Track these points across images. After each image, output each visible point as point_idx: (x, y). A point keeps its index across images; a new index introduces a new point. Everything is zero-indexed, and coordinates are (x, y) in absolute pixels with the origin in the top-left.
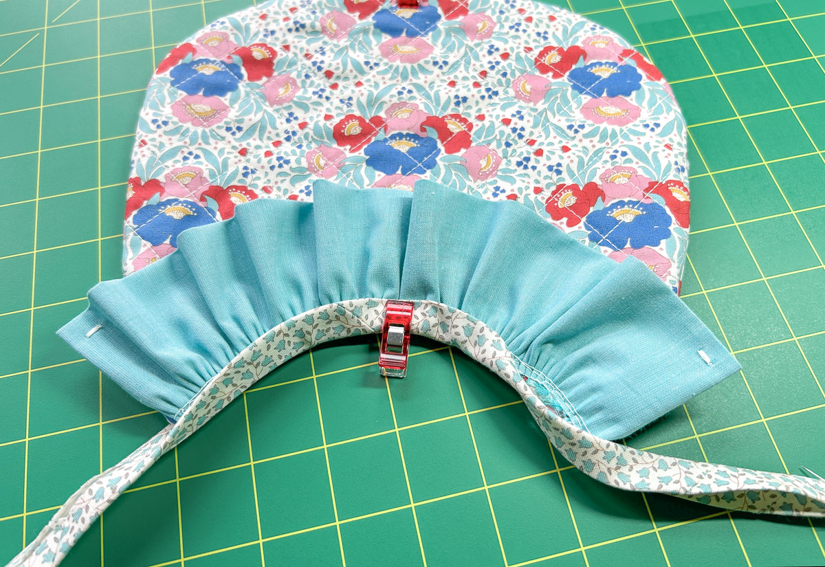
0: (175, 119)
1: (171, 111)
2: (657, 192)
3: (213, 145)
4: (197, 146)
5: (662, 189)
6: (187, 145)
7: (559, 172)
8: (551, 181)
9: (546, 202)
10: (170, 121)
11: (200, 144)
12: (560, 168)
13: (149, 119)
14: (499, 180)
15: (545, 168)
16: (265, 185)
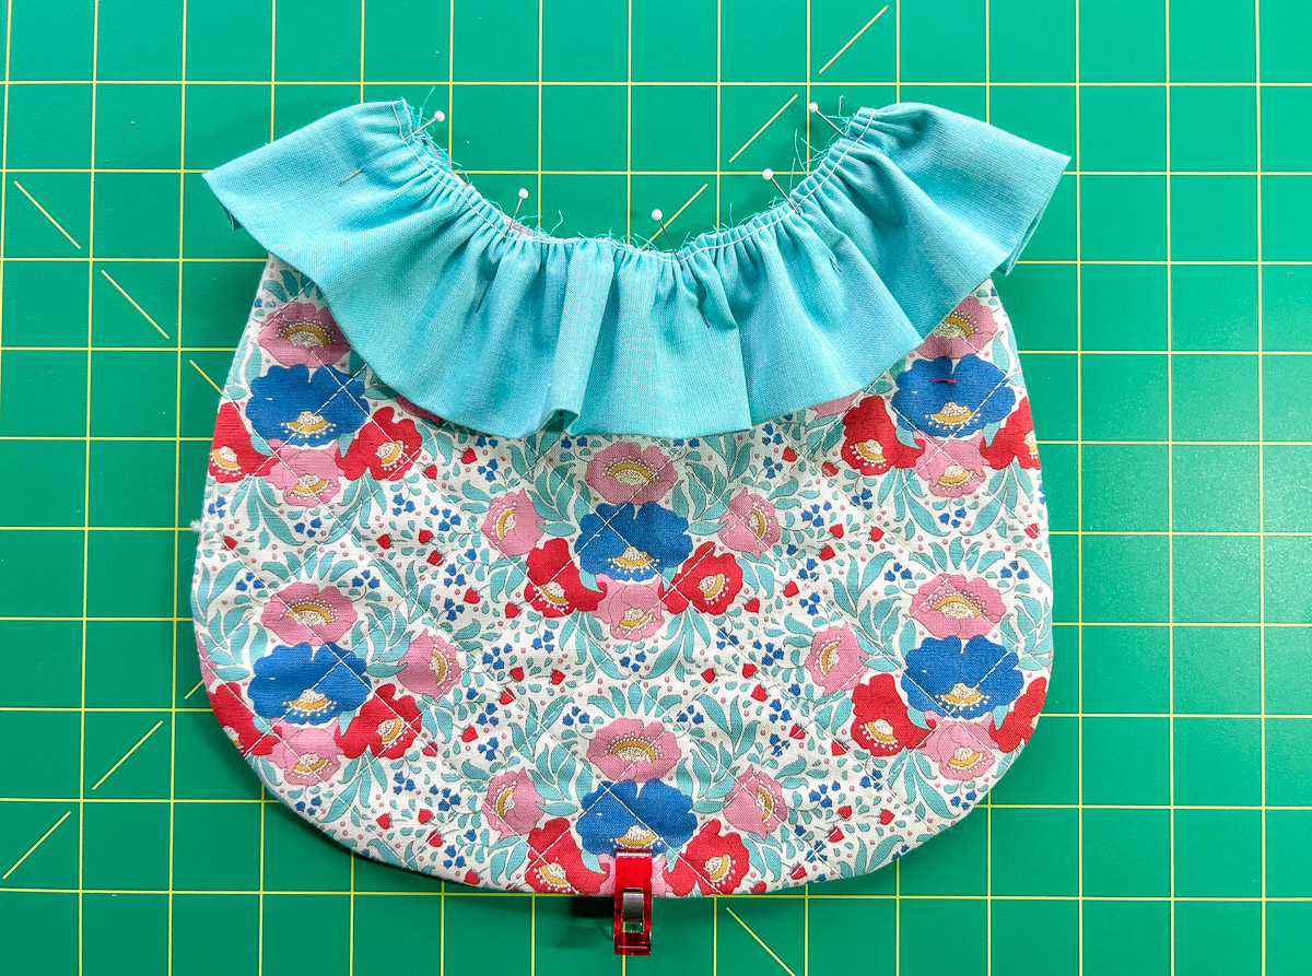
0: (992, 583)
1: (1004, 599)
2: (262, 458)
3: (925, 544)
4: (950, 539)
5: (252, 461)
6: (964, 538)
7: (398, 500)
8: (410, 485)
9: (420, 451)
10: (999, 579)
11: (945, 543)
12: (396, 506)
13: (1034, 581)
14: (487, 492)
15: (418, 508)
16: (834, 477)
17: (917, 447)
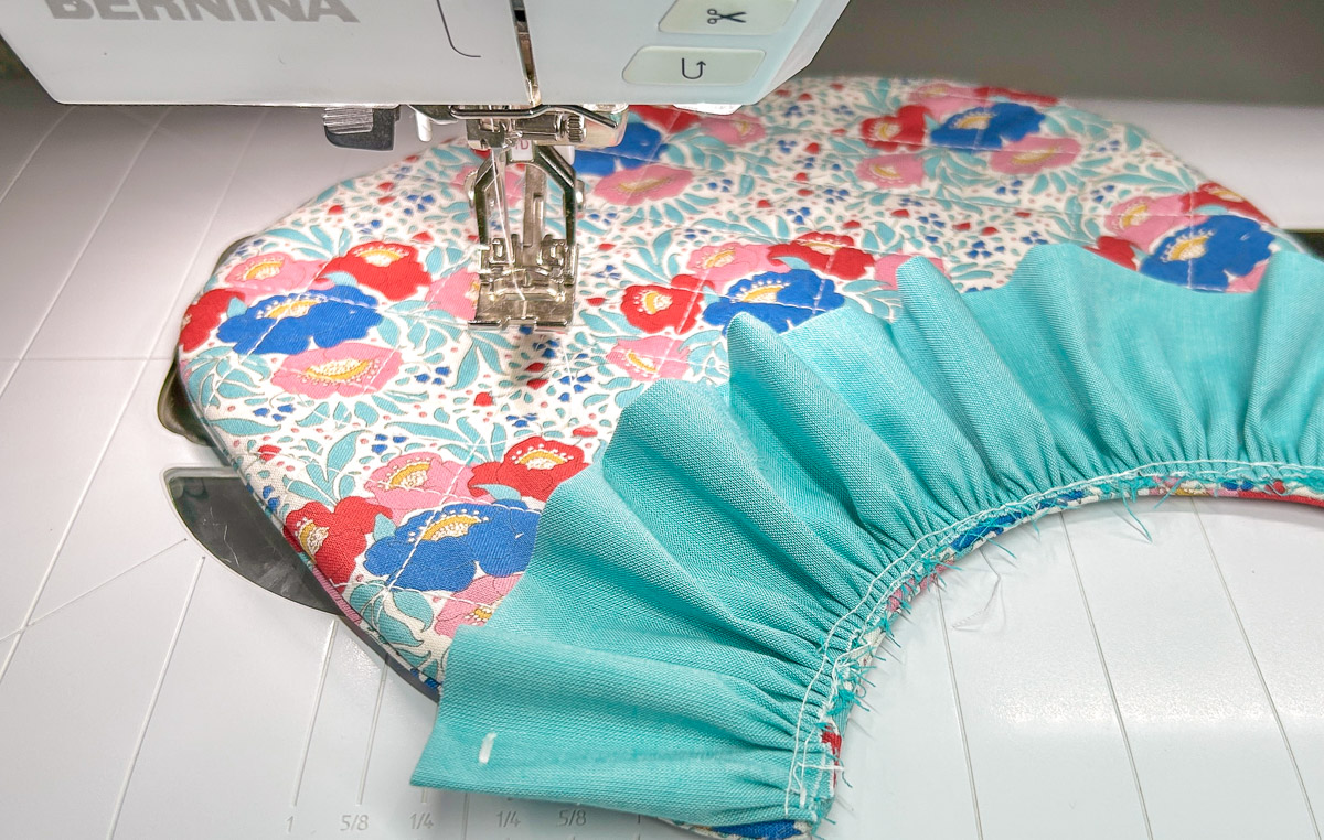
17: (480, 486)
